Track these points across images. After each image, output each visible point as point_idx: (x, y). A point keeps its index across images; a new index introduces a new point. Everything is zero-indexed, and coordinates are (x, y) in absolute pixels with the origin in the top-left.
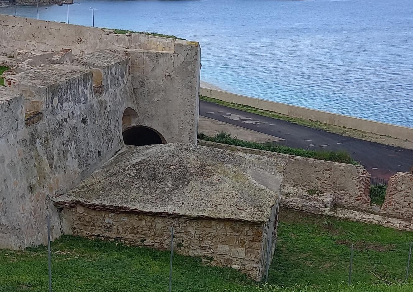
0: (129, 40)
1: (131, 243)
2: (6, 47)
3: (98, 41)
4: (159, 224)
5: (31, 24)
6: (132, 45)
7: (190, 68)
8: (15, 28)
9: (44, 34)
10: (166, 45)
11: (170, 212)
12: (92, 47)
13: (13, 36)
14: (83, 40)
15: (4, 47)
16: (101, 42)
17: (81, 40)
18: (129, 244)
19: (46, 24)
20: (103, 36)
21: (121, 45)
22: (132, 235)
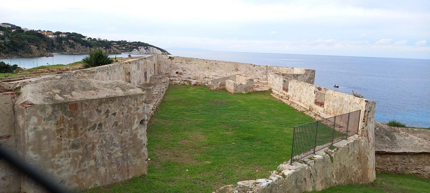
0: (267, 69)
1: (381, 170)
2: (190, 75)
3: (248, 70)
4: (397, 158)
5: (207, 62)
6: (268, 71)
7: (311, 81)
8: (197, 65)
9: (215, 67)
10: (288, 70)
11: (407, 151)
12: (244, 73)
13: (195, 69)
14: (239, 70)
15: (189, 74)
16: (250, 70)
17: (238, 70)
18: (380, 171)
19: (216, 62)
20: (251, 67)
21: (262, 71)
22: (382, 166)
